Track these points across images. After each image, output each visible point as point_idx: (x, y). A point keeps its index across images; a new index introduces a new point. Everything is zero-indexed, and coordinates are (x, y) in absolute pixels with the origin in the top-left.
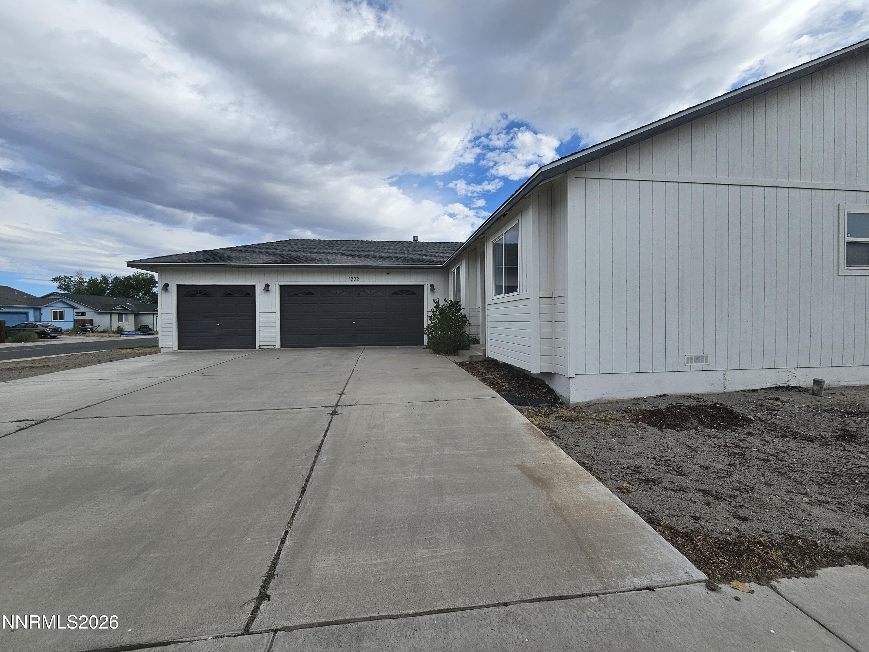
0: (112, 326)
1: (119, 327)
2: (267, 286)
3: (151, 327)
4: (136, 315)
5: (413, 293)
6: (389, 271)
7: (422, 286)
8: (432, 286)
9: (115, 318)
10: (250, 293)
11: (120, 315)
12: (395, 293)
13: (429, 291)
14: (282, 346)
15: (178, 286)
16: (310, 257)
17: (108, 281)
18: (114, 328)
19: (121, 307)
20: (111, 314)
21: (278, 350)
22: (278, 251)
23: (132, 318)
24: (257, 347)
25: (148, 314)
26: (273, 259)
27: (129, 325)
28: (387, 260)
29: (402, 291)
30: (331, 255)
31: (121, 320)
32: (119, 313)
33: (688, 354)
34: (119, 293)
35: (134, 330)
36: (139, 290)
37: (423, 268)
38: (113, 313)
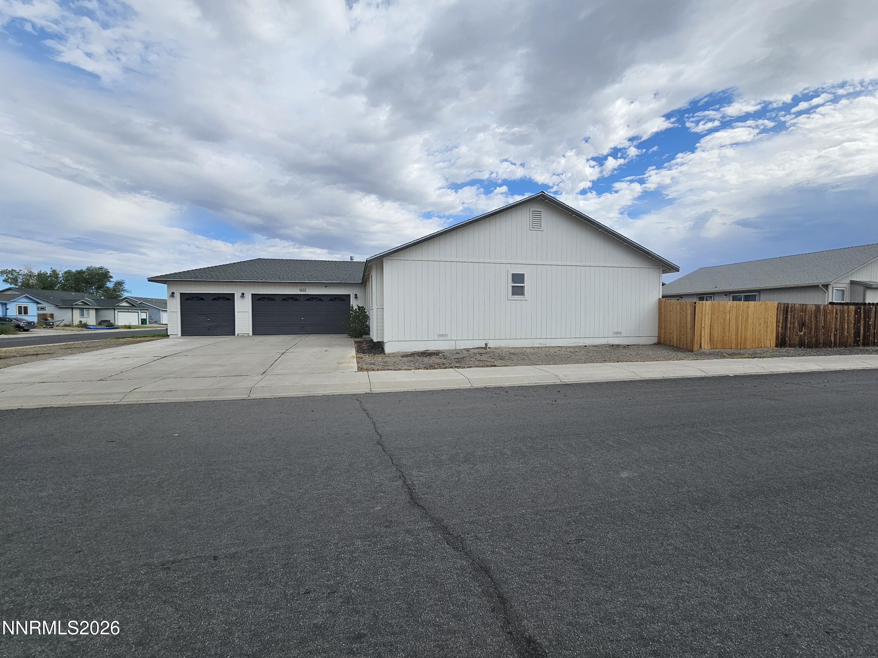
0: (74, 321)
1: (81, 322)
2: (243, 294)
3: (112, 321)
4: (97, 310)
5: (343, 300)
6: (326, 285)
7: (350, 295)
8: (356, 295)
9: (77, 313)
10: (230, 298)
11: (82, 310)
12: (330, 300)
13: (354, 298)
14: (253, 334)
15: (181, 294)
16: (272, 275)
17: (59, 274)
18: (76, 322)
19: (82, 302)
20: (72, 308)
21: (251, 336)
22: (249, 270)
23: (93, 313)
24: (236, 335)
25: (109, 309)
26: (246, 276)
27: (91, 319)
28: (325, 278)
29: (336, 298)
30: (287, 273)
31: (82, 315)
32: (80, 308)
33: (439, 333)
34: (72, 287)
35: (95, 324)
36: (92, 284)
37: (348, 283)
38: (74, 308)
